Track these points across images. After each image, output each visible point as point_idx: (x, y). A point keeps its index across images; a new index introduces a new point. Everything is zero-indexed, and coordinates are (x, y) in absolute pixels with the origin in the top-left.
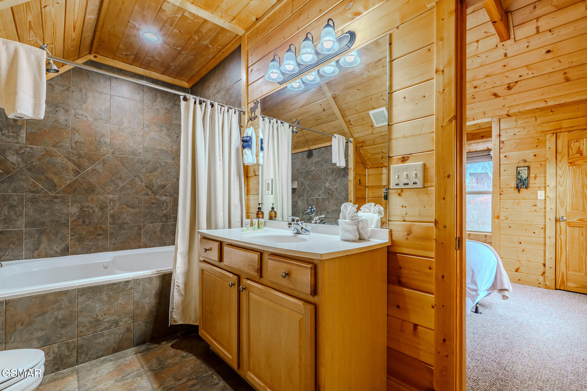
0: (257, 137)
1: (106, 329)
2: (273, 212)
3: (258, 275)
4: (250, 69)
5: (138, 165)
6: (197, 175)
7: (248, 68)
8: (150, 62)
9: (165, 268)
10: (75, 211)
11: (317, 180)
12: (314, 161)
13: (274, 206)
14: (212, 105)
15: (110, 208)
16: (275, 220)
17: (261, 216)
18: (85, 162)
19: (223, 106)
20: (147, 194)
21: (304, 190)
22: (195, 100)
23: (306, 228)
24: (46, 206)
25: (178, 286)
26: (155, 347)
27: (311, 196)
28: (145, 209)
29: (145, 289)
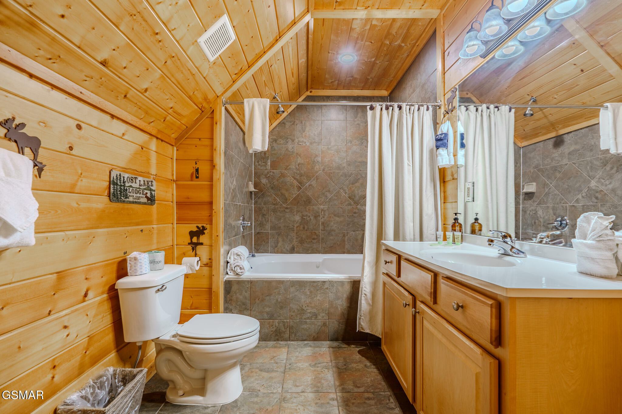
0: (455, 132)
1: (308, 318)
2: (477, 224)
3: (431, 299)
4: (446, 53)
5: (342, 178)
6: (384, 183)
7: (444, 53)
8: (350, 82)
9: (356, 275)
10: (298, 219)
11: (571, 179)
12: (567, 151)
13: (478, 217)
14: (400, 108)
15: (321, 216)
16: (480, 235)
17: (457, 228)
18: (304, 179)
19: (413, 105)
20: (350, 204)
21: (547, 194)
22: (381, 107)
23: (521, 248)
24: (281, 215)
25: (365, 294)
26: (345, 348)
27: (560, 202)
28: (348, 218)
29: (338, 292)
